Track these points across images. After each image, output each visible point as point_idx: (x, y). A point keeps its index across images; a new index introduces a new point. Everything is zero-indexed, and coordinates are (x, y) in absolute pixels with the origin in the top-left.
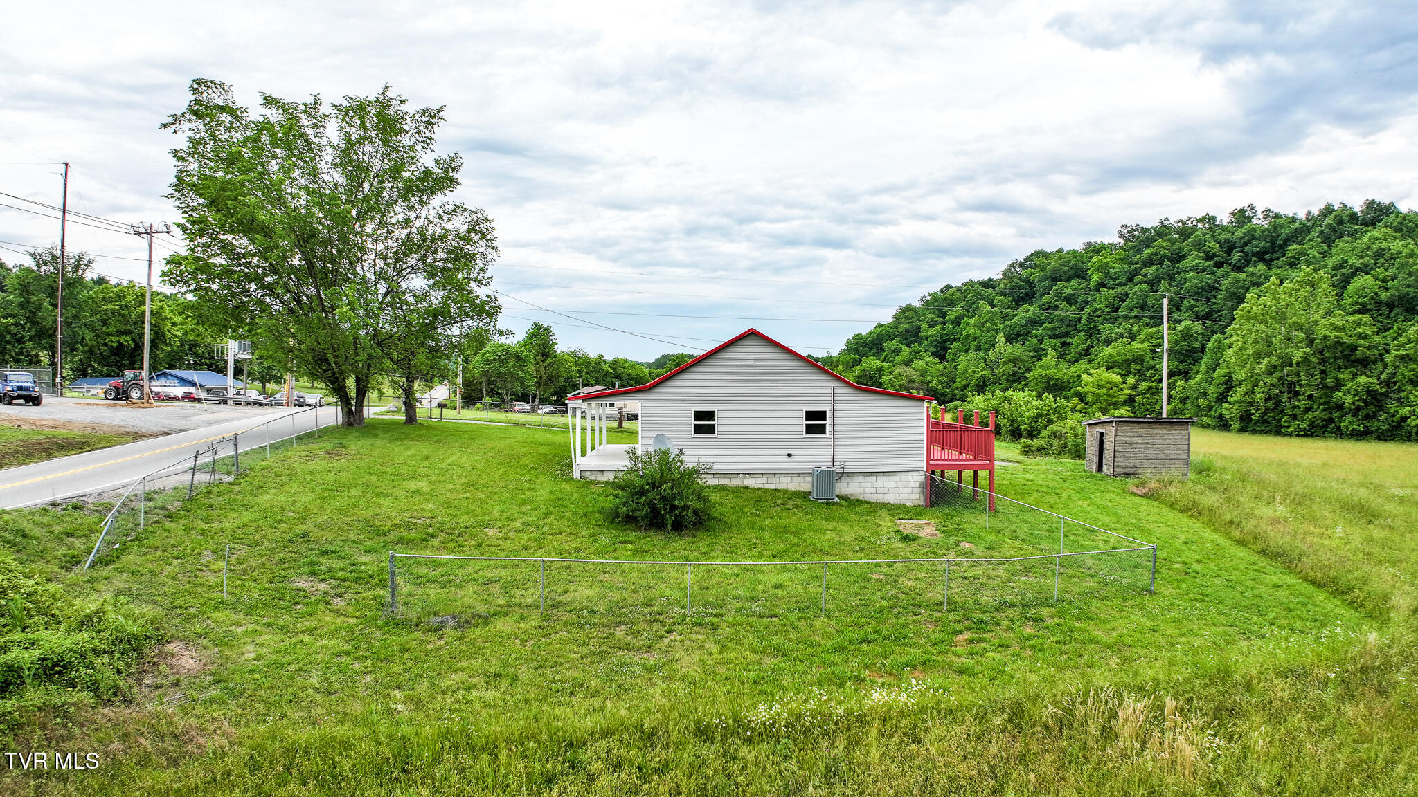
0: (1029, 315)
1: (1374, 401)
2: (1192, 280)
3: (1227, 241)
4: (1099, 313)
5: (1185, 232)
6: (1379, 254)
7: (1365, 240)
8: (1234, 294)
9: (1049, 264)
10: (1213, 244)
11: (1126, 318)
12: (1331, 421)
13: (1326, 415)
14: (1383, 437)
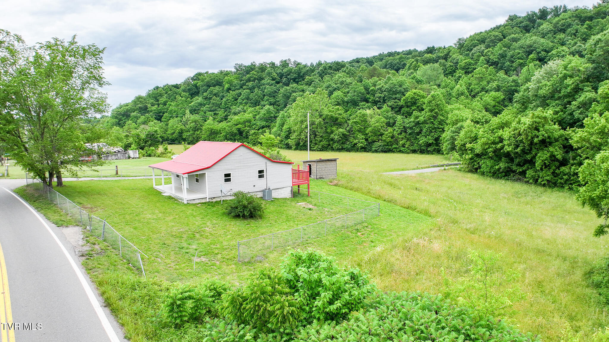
0: (199, 101)
1: (345, 138)
2: (268, 89)
3: (280, 73)
4: (229, 101)
5: (262, 68)
6: (342, 83)
7: (337, 77)
8: (285, 95)
9: (205, 79)
10: (274, 74)
11: (241, 103)
12: (329, 145)
13: (327, 143)
14: (348, 150)
